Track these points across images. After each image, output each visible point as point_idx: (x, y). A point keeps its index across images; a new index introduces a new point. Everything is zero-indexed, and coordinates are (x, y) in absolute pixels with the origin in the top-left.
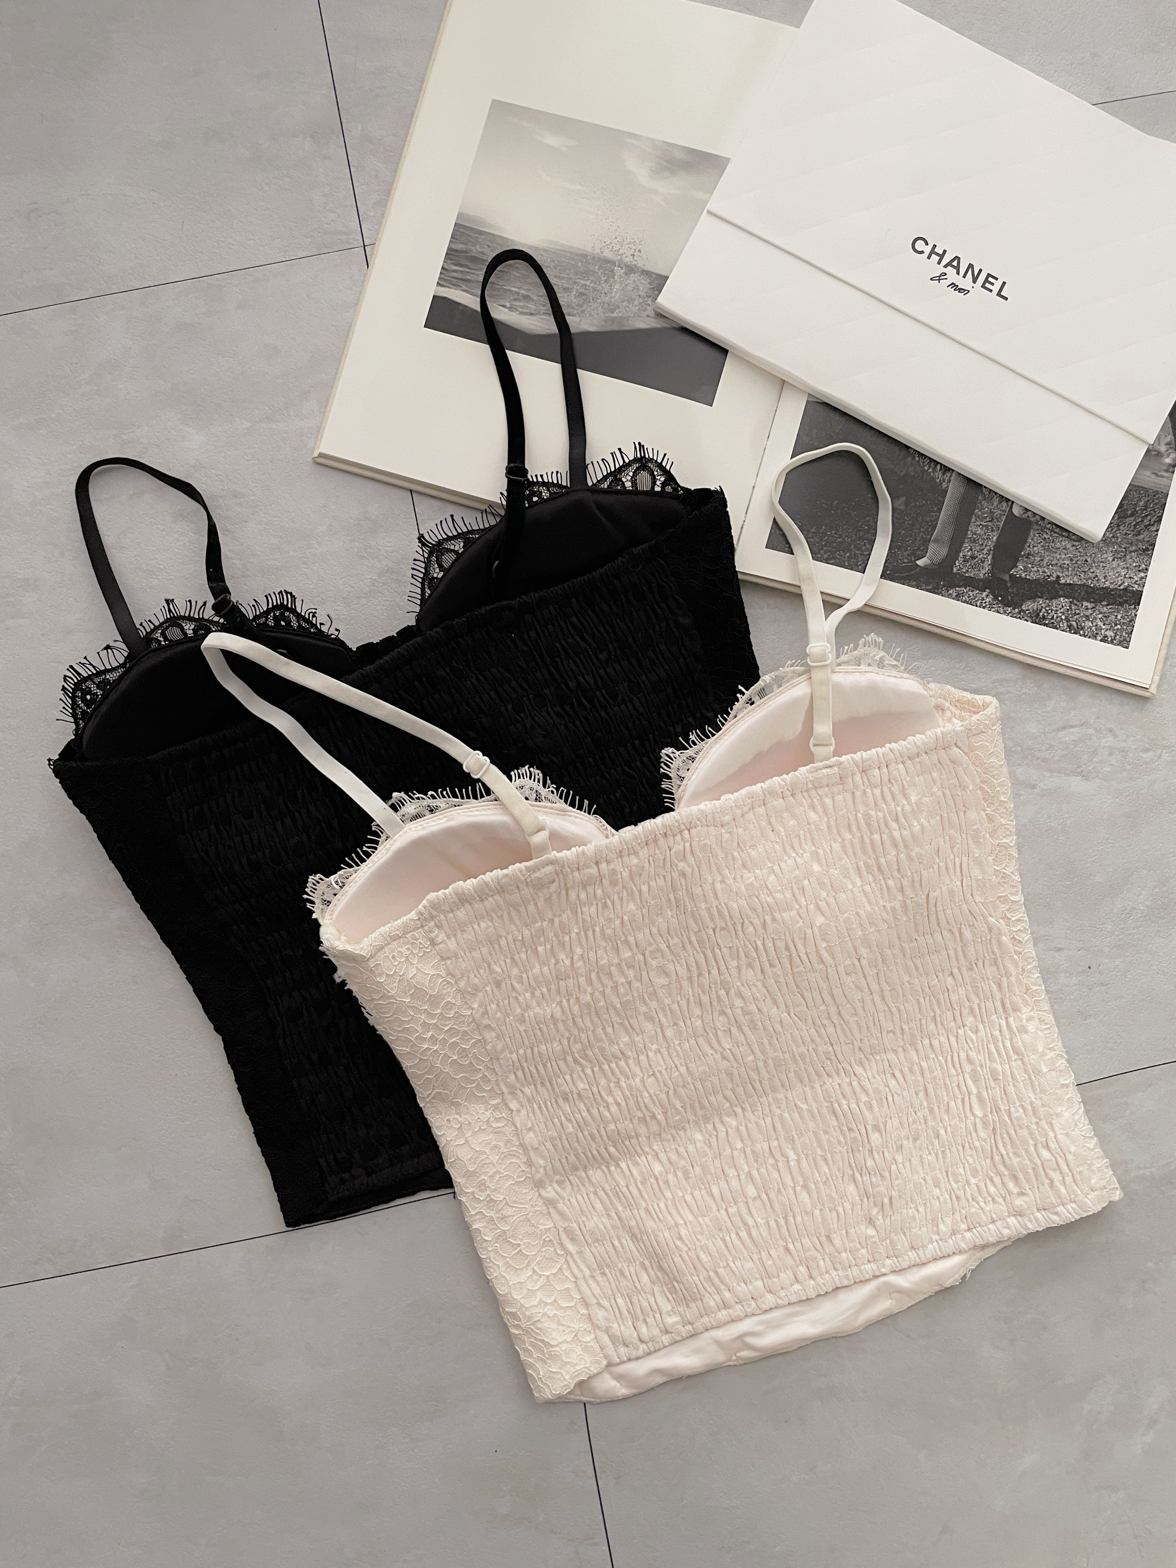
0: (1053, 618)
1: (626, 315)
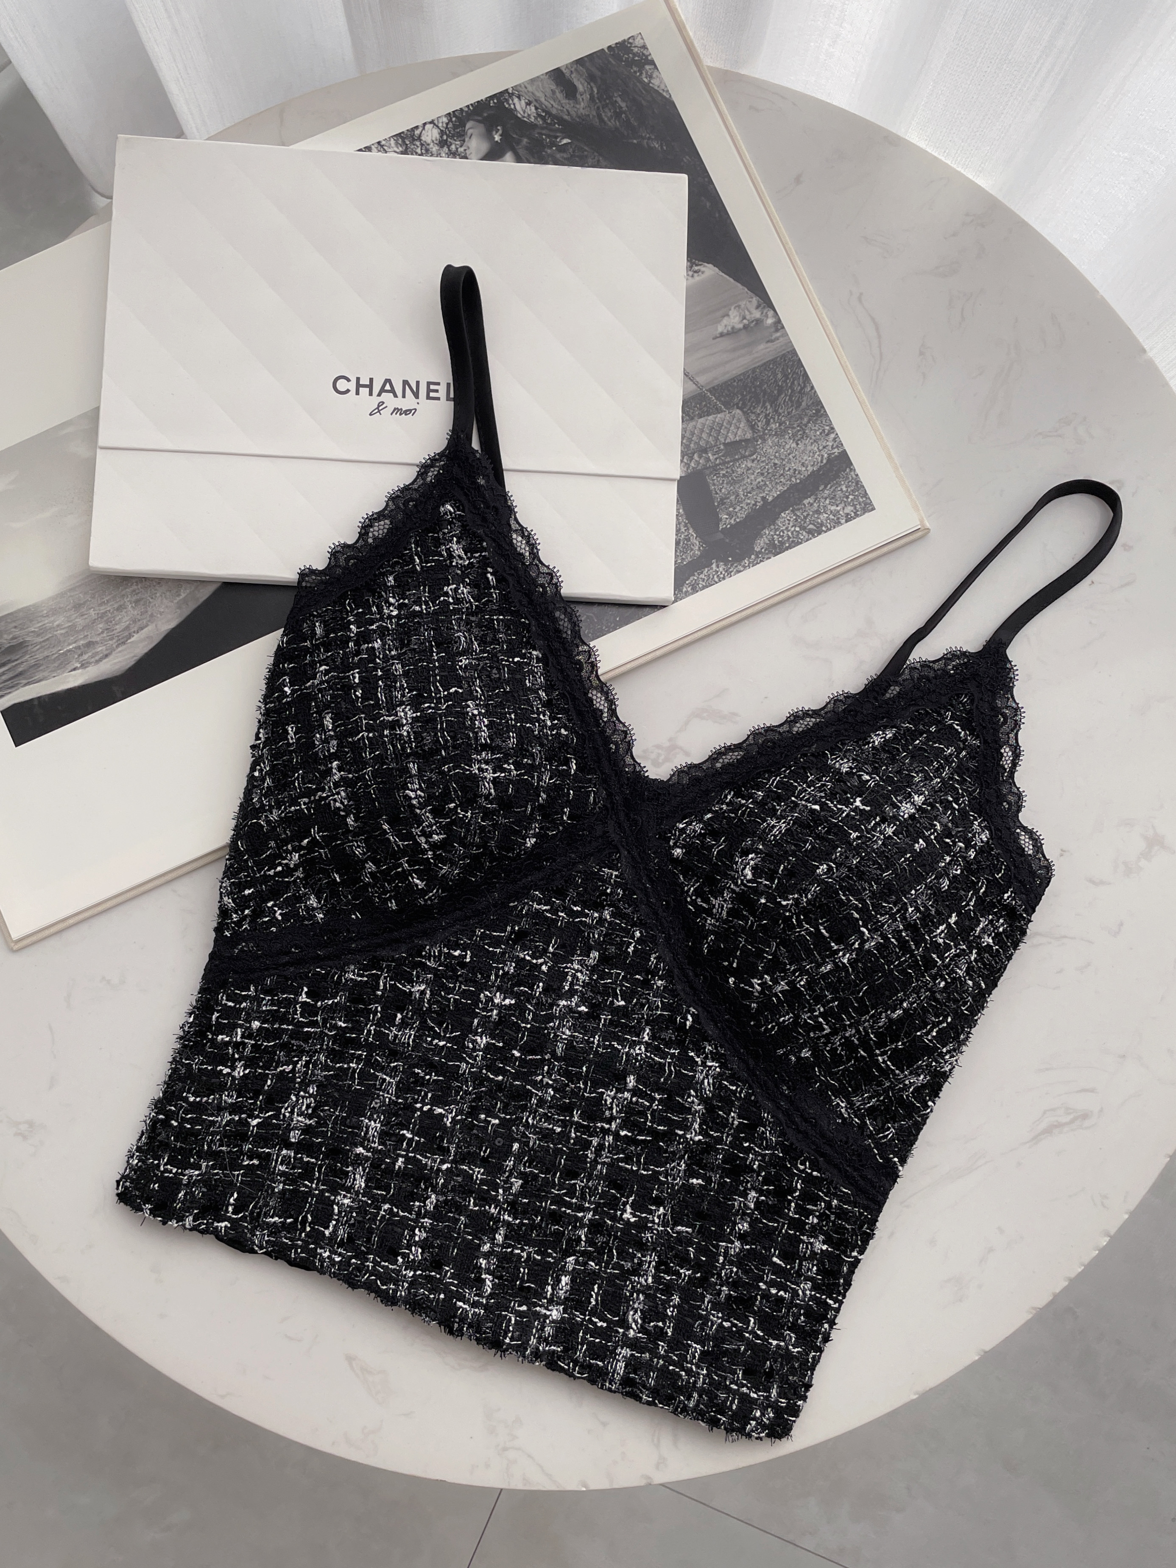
0: (789, 537)
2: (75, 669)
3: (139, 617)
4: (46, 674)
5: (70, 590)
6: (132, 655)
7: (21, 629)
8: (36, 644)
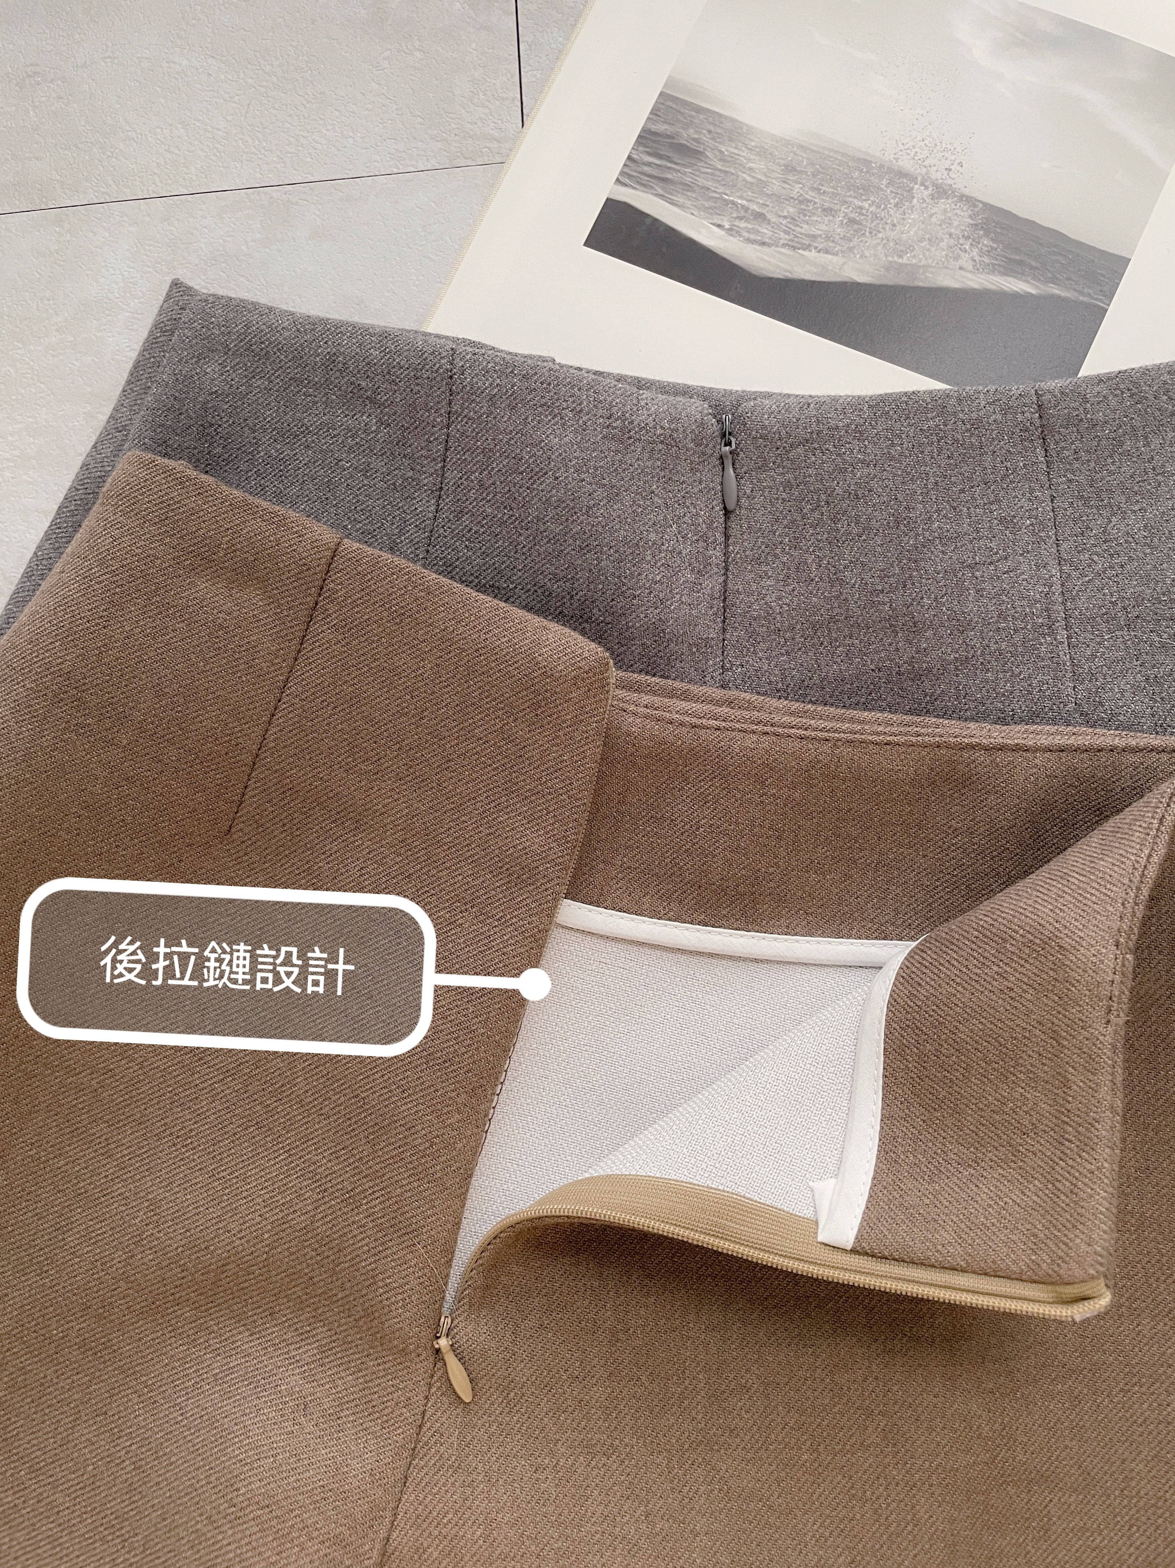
1: (923, 263)
2: (719, 226)
3: (837, 237)
4: (688, 203)
5: (801, 147)
6: (789, 268)
7: (713, 139)
8: (711, 166)
